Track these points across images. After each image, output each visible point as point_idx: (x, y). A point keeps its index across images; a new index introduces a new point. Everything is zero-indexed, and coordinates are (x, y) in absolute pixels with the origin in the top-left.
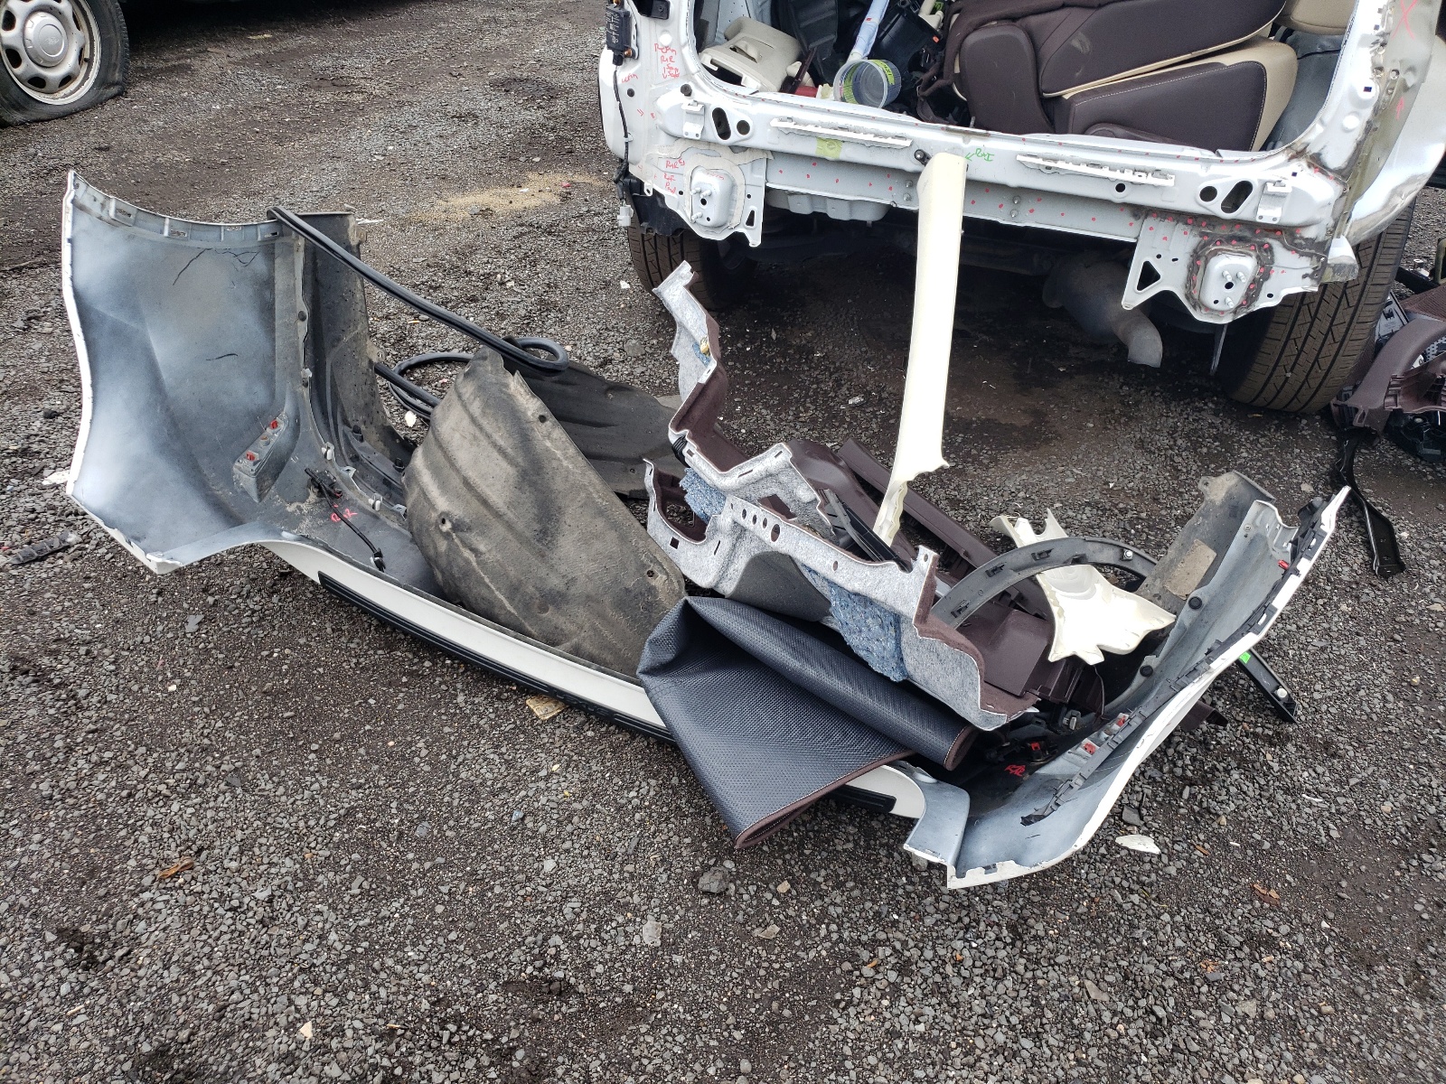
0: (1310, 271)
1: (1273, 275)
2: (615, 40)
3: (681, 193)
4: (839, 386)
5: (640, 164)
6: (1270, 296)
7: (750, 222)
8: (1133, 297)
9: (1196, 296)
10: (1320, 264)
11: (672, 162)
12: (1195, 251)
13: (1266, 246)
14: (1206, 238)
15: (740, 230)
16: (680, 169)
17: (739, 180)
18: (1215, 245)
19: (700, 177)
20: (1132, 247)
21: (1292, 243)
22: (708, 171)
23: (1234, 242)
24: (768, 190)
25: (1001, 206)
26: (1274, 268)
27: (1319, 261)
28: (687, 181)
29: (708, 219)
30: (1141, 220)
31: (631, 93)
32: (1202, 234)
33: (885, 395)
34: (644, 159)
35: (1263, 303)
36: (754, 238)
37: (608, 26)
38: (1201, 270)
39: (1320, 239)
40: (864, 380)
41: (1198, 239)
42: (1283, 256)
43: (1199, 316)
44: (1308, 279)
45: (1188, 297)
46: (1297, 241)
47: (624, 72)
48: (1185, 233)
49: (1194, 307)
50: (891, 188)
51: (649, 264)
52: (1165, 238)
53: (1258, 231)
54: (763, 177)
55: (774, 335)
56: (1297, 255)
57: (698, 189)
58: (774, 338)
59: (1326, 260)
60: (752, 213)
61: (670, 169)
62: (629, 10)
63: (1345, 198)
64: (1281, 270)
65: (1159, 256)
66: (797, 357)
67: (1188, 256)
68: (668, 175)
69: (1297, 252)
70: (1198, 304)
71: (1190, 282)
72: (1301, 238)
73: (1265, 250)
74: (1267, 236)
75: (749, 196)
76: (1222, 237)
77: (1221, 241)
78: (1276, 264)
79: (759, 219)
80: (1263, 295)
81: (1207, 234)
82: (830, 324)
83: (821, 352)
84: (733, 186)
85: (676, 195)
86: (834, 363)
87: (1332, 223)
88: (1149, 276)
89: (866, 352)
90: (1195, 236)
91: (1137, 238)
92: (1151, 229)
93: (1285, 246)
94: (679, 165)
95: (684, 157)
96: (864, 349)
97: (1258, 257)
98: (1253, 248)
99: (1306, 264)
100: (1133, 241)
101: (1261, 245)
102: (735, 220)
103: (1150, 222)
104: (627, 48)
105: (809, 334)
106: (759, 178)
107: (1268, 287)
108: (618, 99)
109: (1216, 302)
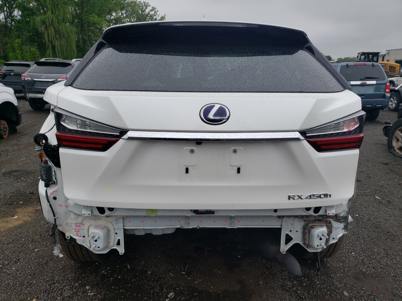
0: (343, 227)
1: (333, 231)
2: (44, 178)
3: (84, 237)
4: (162, 288)
5: (63, 226)
6: (333, 239)
7: (118, 243)
8: (284, 248)
9: (307, 243)
10: (346, 224)
11: (78, 225)
12: (304, 227)
13: (328, 221)
14: (307, 222)
15: (114, 248)
16: (82, 227)
17: (111, 227)
18: (311, 224)
19: (92, 230)
20: (280, 229)
21: (337, 219)
22: (96, 227)
23: (317, 222)
24: (124, 229)
25: (226, 221)
26: (333, 229)
27: (345, 223)
28: (86, 232)
29: (99, 247)
30: (281, 219)
31: (55, 198)
32: (305, 221)
33: (182, 288)
34: (64, 224)
35: (332, 242)
36: (121, 250)
37: (41, 172)
38: (307, 234)
39: (345, 216)
40: (171, 282)
41: (304, 223)
42: (335, 224)
43: (310, 250)
44: (343, 230)
45: (304, 244)
46: (338, 218)
47: (50, 190)
48: (299, 221)
49: (307, 247)
50: (179, 221)
51: (71, 252)
52: (292, 224)
53: (324, 217)
54: (122, 225)
55: (129, 267)
56: (339, 223)
57: (92, 236)
58: (129, 268)
59: (348, 222)
60: (119, 240)
61: (77, 228)
62: (51, 165)
63: (351, 201)
64: (335, 229)
65: (291, 231)
66: (141, 276)
67: (301, 229)
68: (77, 230)
69: (339, 222)
70: (308, 246)
71: (304, 238)
72: (340, 217)
73: (329, 223)
74: (328, 218)
75: (116, 233)
76: (312, 220)
77: (312, 222)
78: (333, 227)
79: (122, 243)
80: (331, 239)
81: (307, 220)
82: (150, 255)
83: (150, 271)
84: (109, 231)
85: (82, 238)
86: (157, 276)
87: (348, 210)
88: (289, 239)
89: (168, 267)
90: (302, 222)
91: (281, 226)
92: (286, 221)
93: (335, 221)
94: (81, 225)
95: (84, 222)
96: (166, 265)
97: (327, 226)
98: (324, 223)
99: (342, 225)
100: (280, 227)
101: (327, 221)
102: (111, 244)
103: (285, 219)
104: (51, 181)
105: (143, 263)
106: (120, 225)
107: (332, 235)
108: (49, 202)
109: (318, 246)
